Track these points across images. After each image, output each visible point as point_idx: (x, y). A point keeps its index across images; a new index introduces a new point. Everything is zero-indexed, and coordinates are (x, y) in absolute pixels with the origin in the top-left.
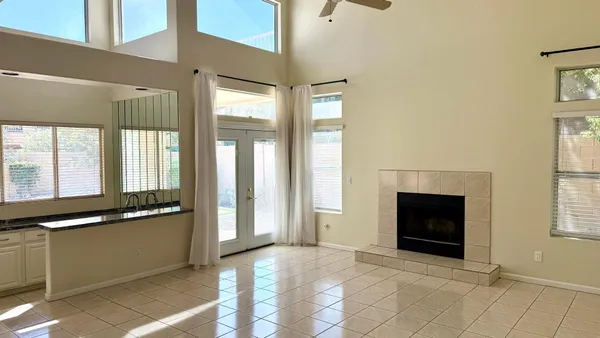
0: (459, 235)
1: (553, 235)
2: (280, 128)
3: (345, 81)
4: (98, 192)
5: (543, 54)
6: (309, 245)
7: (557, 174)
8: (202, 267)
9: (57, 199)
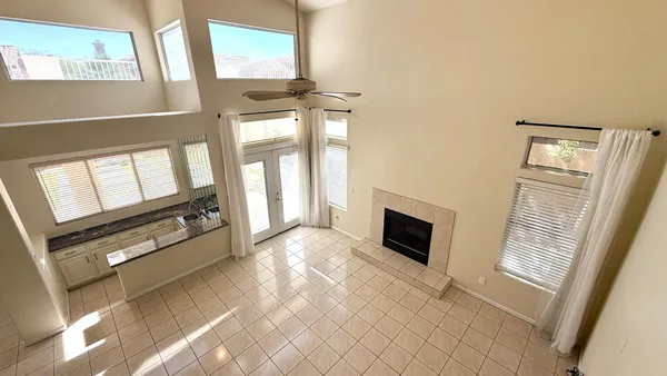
0: (426, 248)
1: (496, 270)
2: (301, 143)
3: (349, 111)
4: (175, 191)
5: (518, 123)
6: (325, 228)
7: (510, 222)
8: (240, 258)
9: (144, 202)
